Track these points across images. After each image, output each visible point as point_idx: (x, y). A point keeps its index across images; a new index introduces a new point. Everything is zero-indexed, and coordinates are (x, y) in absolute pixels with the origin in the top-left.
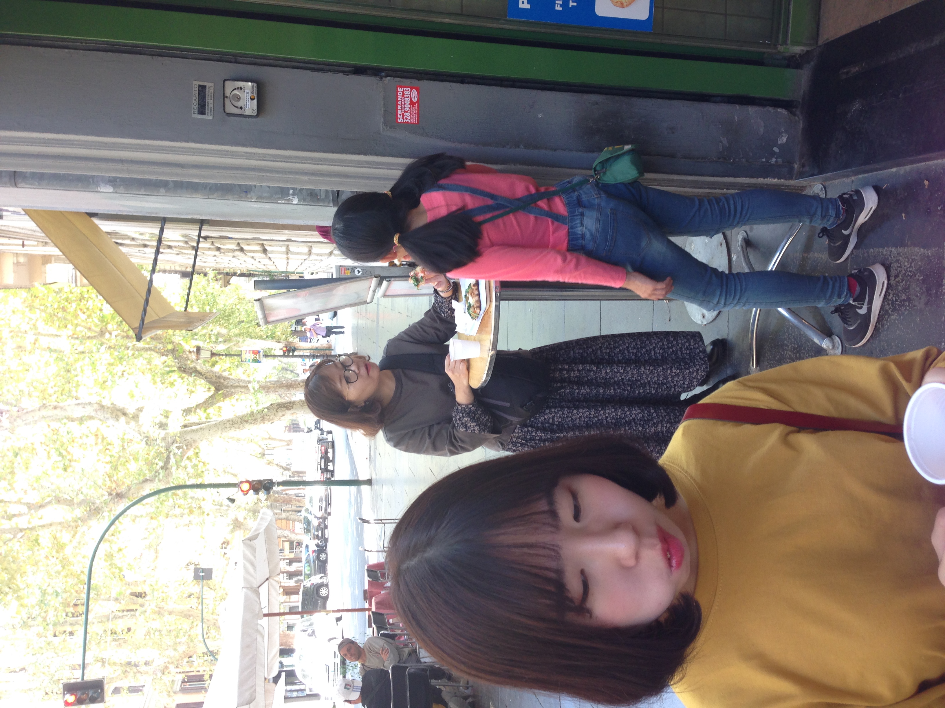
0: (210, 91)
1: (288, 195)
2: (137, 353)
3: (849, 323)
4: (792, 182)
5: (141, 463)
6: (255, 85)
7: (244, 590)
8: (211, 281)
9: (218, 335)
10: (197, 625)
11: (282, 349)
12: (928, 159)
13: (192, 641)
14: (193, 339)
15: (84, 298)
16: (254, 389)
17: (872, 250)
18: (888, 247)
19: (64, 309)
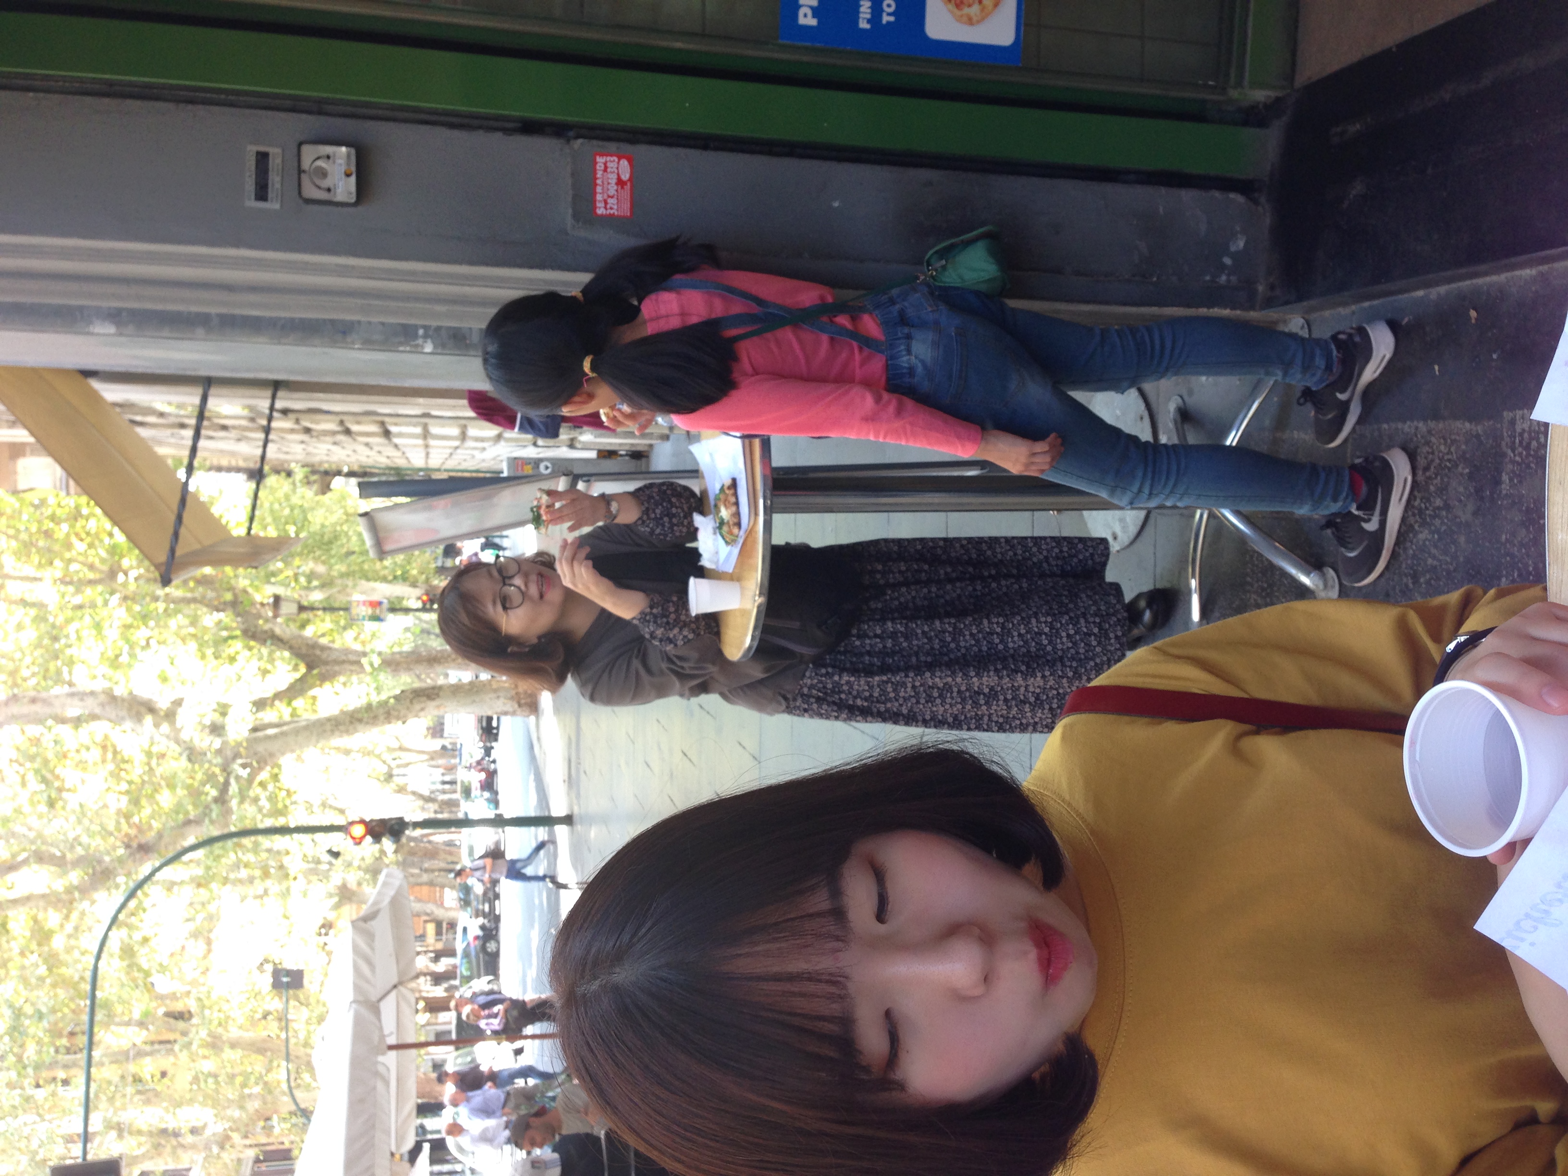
0: (275, 162)
1: (416, 336)
2: (172, 606)
3: (1350, 546)
4: (1253, 315)
5: (181, 792)
6: (353, 151)
7: (354, 1005)
8: (298, 484)
9: (311, 576)
10: (279, 1066)
11: (419, 598)
12: (1476, 275)
13: (270, 1092)
14: (269, 582)
15: (81, 516)
16: (372, 665)
17: (1385, 426)
18: (1412, 421)
19: (48, 534)
